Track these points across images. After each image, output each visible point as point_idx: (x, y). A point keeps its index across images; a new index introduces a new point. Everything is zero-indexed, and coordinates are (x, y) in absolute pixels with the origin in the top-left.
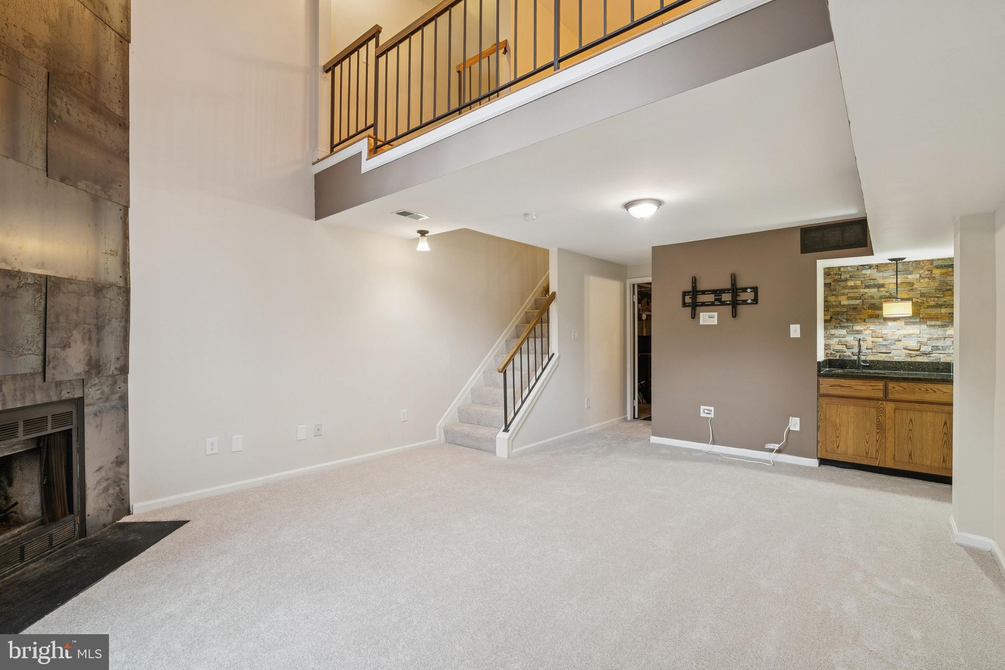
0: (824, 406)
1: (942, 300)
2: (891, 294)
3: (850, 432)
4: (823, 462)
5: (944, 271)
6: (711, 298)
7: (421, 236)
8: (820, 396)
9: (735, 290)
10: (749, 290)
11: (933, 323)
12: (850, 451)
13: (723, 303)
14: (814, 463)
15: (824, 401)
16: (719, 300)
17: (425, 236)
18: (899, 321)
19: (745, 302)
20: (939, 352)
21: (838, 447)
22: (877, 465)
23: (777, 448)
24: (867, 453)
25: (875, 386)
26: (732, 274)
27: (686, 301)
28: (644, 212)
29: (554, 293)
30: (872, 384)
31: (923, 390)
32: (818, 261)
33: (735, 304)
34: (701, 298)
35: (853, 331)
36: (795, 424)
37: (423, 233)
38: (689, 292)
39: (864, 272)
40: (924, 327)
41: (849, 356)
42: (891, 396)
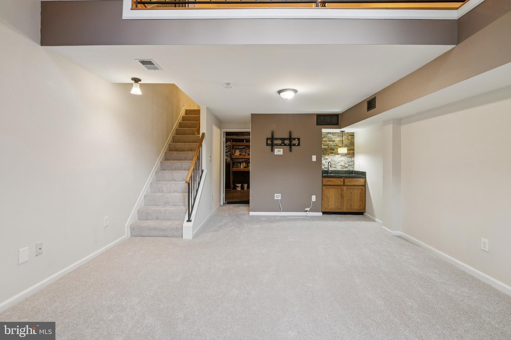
0: (324, 189)
1: (351, 147)
2: (337, 144)
3: (333, 200)
4: (324, 213)
5: (351, 137)
6: (280, 142)
7: (134, 82)
8: (323, 185)
9: (291, 139)
10: (296, 139)
11: (348, 156)
12: (333, 207)
13: (285, 145)
14: (320, 214)
15: (324, 187)
16: (284, 143)
17: (138, 83)
18: (339, 155)
19: (294, 145)
20: (350, 167)
21: (329, 206)
22: (341, 211)
23: (309, 210)
24: (338, 207)
25: (341, 180)
26: (290, 132)
27: (268, 143)
28: (288, 96)
29: (203, 134)
30: (340, 180)
31: (355, 181)
32: (322, 129)
33: (290, 145)
34: (276, 142)
35: (325, 159)
36: (314, 198)
37: (136, 80)
38: (269, 138)
39: (329, 135)
40: (346, 157)
41: (324, 169)
42: (345, 184)
